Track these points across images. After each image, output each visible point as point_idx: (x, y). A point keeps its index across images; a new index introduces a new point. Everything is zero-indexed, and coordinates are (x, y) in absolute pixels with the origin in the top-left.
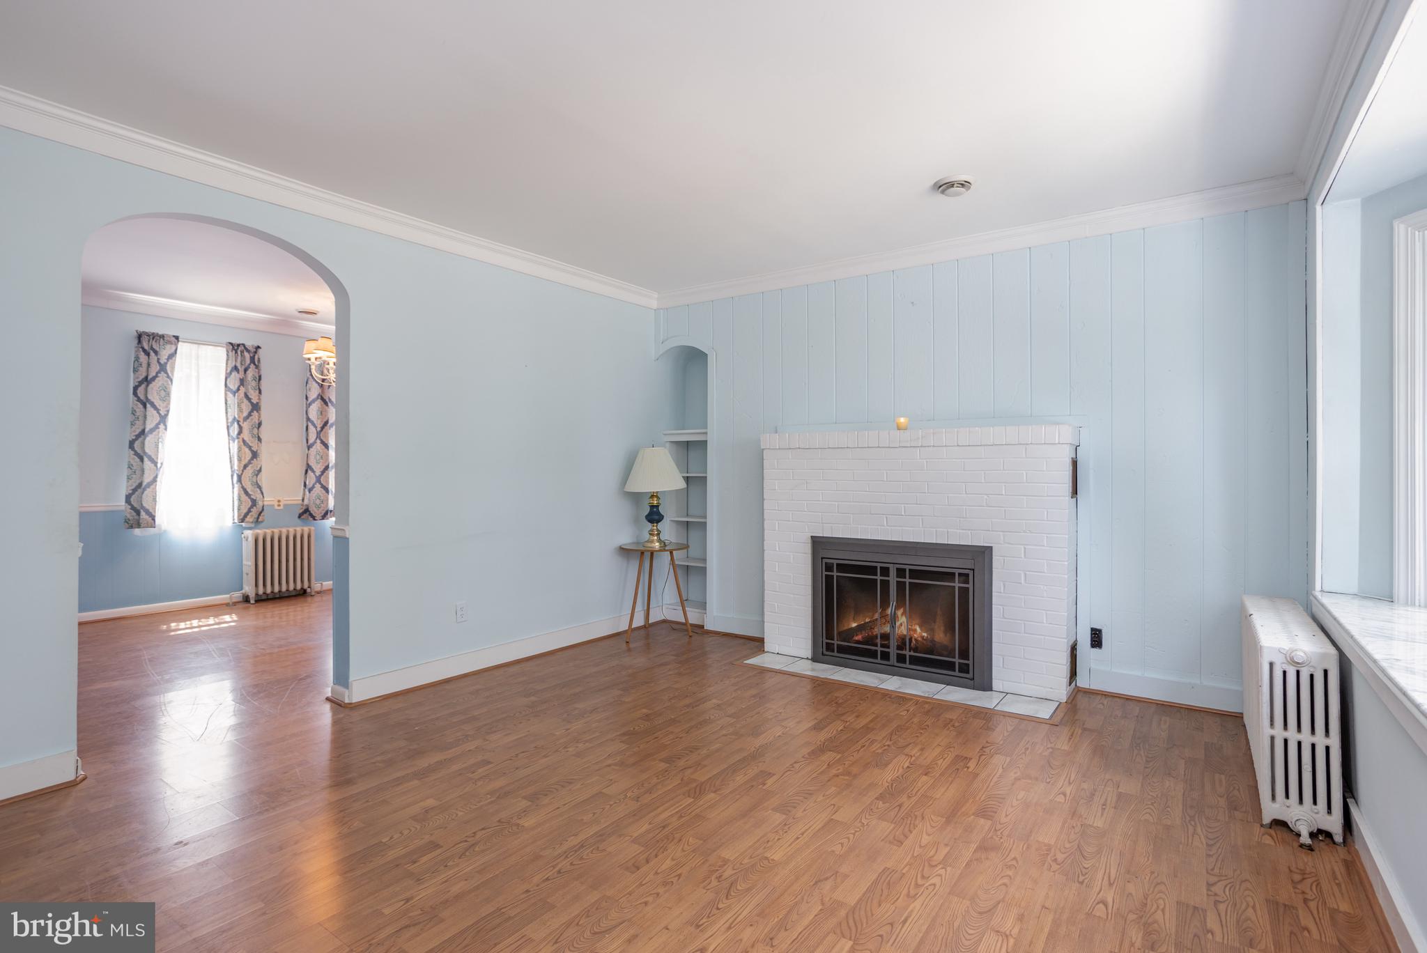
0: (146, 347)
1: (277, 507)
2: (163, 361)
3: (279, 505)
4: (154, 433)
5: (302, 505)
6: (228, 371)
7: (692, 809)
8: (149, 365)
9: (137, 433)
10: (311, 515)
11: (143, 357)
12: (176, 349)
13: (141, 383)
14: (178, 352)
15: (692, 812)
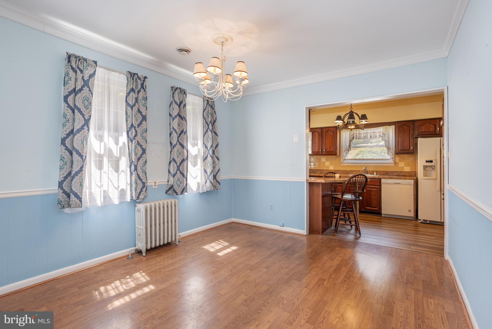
0: (74, 66)
1: (154, 187)
2: (86, 78)
3: (155, 186)
4: (80, 133)
5: (168, 185)
6: (128, 92)
8: (76, 80)
9: (67, 132)
10: (175, 191)
11: (71, 73)
12: (95, 71)
13: (70, 93)
14: (96, 73)
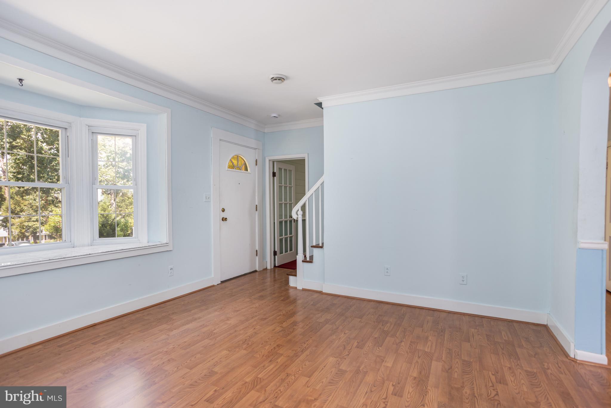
7: (259, 370)
15: (258, 369)
